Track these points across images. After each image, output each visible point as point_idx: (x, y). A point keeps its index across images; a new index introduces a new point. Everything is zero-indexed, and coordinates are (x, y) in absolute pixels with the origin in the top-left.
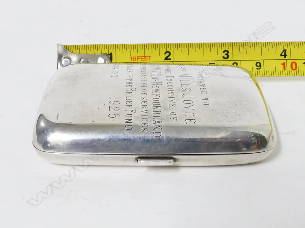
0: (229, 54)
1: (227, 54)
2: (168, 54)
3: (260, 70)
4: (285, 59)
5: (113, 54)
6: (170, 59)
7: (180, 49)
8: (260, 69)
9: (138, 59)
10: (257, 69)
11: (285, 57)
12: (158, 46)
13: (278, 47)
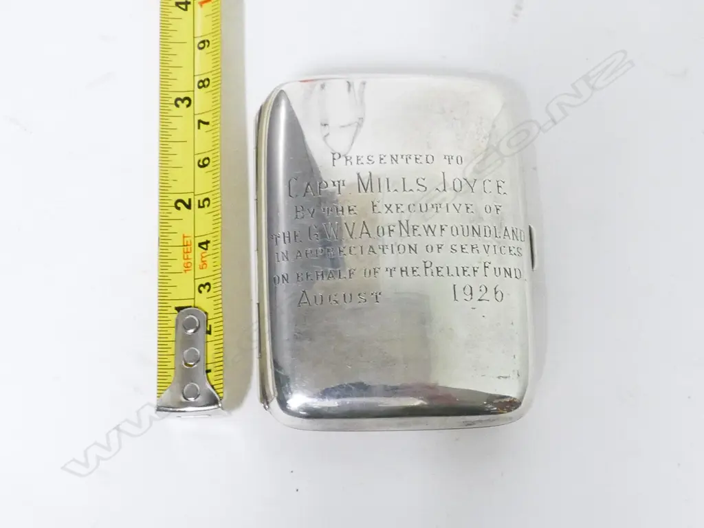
0: (182, 97)
1: (183, 101)
2: (180, 205)
3: (210, 40)
4: (192, 3)
5: (177, 306)
6: (190, 200)
7: (171, 183)
8: (208, 41)
9: (188, 259)
10: (208, 46)
11: (189, 3)
12: (164, 222)
13: (171, 15)
